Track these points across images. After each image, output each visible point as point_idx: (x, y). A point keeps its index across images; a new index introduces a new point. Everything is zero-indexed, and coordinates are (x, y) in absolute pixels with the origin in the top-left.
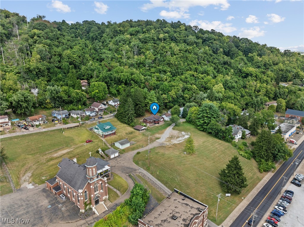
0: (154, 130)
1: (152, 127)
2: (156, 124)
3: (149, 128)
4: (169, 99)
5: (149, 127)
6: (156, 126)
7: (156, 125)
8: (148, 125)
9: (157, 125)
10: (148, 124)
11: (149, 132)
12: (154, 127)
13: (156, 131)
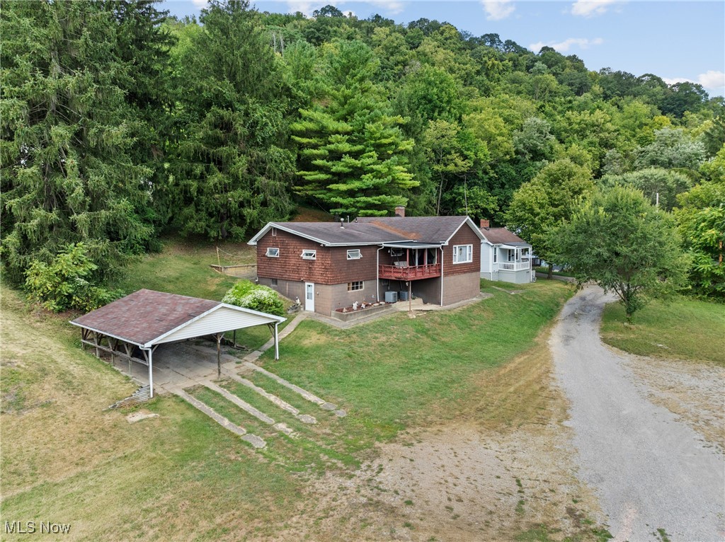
0: (393, 362)
1: (360, 331)
2: (400, 298)
3: (313, 339)
4: (471, 154)
5: (324, 329)
6: (403, 319)
7: (401, 306)
8: (311, 298)
9: (413, 306)
10: (310, 288)
11: (323, 386)
12: (380, 328)
13: (425, 378)
